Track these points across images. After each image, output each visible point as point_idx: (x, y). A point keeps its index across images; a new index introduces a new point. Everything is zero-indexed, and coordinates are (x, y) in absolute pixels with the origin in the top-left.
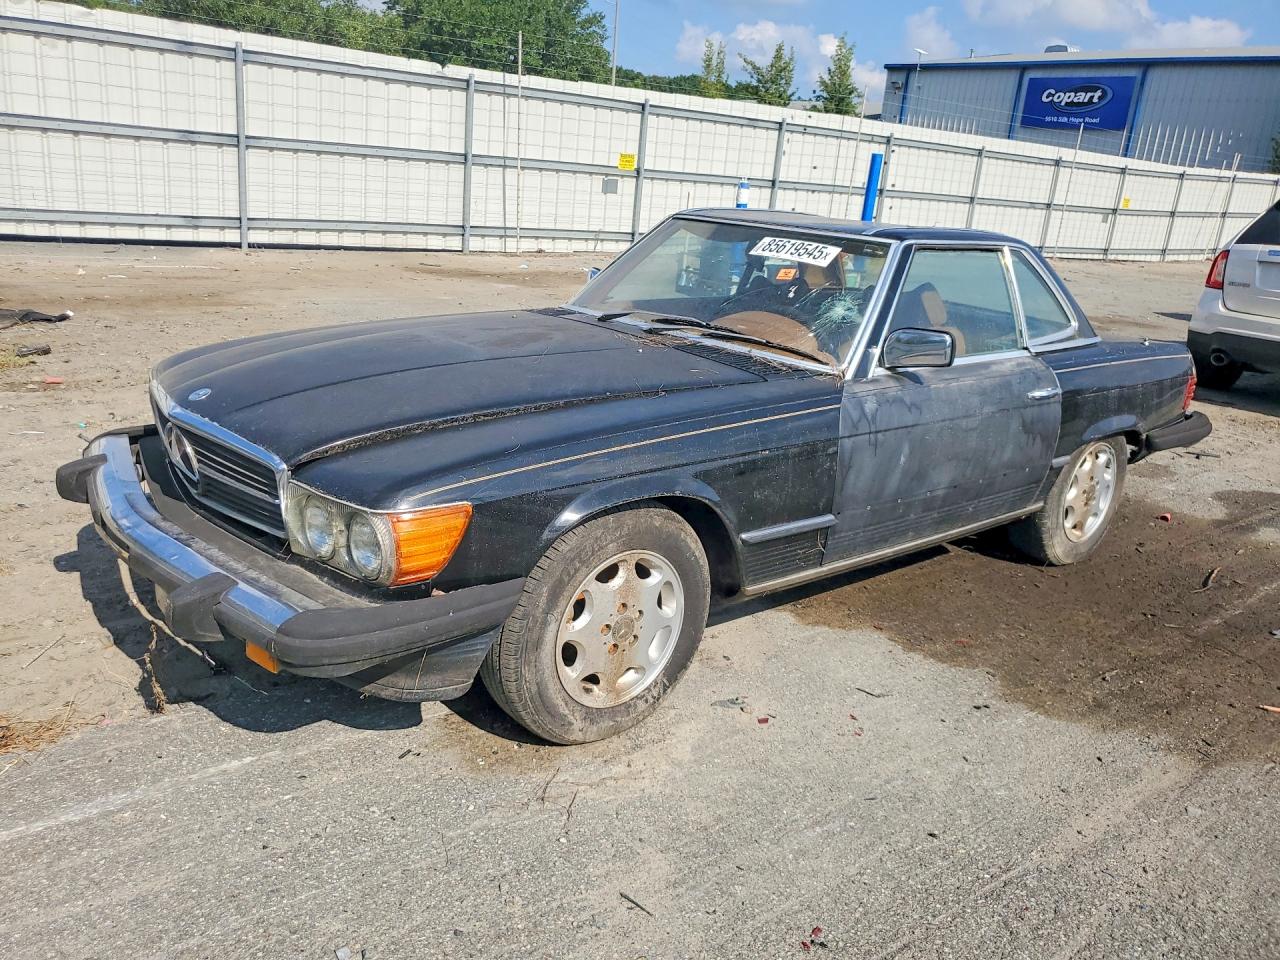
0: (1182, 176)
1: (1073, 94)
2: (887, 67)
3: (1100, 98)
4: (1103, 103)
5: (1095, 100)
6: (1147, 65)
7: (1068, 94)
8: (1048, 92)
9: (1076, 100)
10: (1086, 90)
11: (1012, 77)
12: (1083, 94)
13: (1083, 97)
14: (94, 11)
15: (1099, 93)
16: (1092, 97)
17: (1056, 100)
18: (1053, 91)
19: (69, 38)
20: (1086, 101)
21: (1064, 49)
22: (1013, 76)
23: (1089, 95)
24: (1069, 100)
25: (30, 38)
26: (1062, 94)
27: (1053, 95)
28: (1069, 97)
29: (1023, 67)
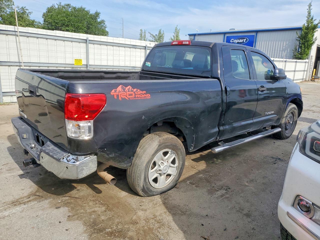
0: (286, 61)
1: (238, 40)
3: (246, 41)
4: (246, 42)
5: (244, 41)
6: (257, 32)
7: (237, 40)
9: (239, 42)
10: (242, 39)
11: (222, 36)
13: (241, 41)
15: (245, 40)
17: (234, 42)
18: (233, 39)
20: (242, 42)
21: (234, 29)
23: (243, 40)
24: (238, 42)
26: (236, 40)
27: (233, 40)
28: (237, 41)
29: (225, 33)
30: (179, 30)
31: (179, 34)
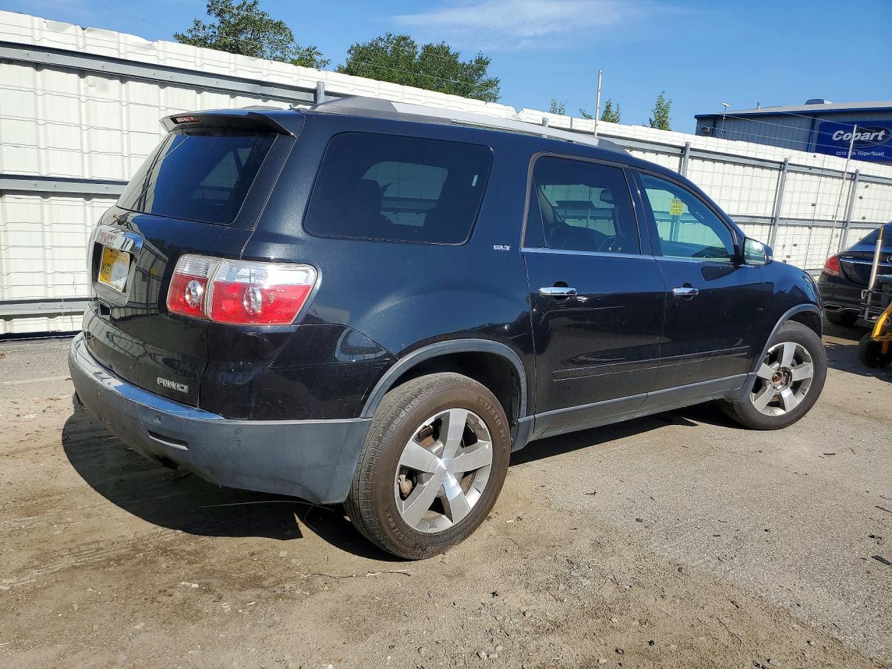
1: (860, 134)
2: (696, 117)
3: (883, 137)
4: (886, 140)
5: (880, 138)
7: (855, 134)
8: (838, 132)
9: (862, 139)
10: (871, 131)
12: (869, 134)
13: (868, 137)
14: (155, 44)
15: (882, 133)
16: (878, 136)
17: (844, 138)
18: (842, 132)
19: (123, 78)
20: (871, 139)
21: (821, 102)
22: (806, 122)
23: (874, 134)
24: (856, 139)
25: (74, 77)
26: (850, 134)
27: (842, 135)
28: (856, 136)
29: (813, 115)
30: (667, 105)
31: (670, 115)
